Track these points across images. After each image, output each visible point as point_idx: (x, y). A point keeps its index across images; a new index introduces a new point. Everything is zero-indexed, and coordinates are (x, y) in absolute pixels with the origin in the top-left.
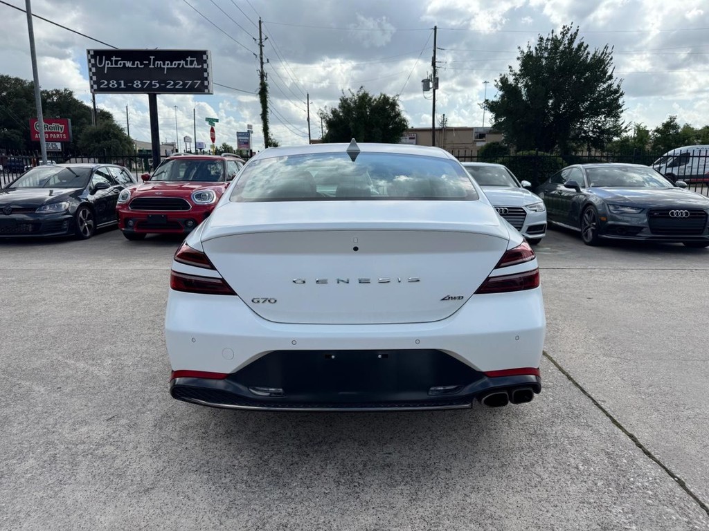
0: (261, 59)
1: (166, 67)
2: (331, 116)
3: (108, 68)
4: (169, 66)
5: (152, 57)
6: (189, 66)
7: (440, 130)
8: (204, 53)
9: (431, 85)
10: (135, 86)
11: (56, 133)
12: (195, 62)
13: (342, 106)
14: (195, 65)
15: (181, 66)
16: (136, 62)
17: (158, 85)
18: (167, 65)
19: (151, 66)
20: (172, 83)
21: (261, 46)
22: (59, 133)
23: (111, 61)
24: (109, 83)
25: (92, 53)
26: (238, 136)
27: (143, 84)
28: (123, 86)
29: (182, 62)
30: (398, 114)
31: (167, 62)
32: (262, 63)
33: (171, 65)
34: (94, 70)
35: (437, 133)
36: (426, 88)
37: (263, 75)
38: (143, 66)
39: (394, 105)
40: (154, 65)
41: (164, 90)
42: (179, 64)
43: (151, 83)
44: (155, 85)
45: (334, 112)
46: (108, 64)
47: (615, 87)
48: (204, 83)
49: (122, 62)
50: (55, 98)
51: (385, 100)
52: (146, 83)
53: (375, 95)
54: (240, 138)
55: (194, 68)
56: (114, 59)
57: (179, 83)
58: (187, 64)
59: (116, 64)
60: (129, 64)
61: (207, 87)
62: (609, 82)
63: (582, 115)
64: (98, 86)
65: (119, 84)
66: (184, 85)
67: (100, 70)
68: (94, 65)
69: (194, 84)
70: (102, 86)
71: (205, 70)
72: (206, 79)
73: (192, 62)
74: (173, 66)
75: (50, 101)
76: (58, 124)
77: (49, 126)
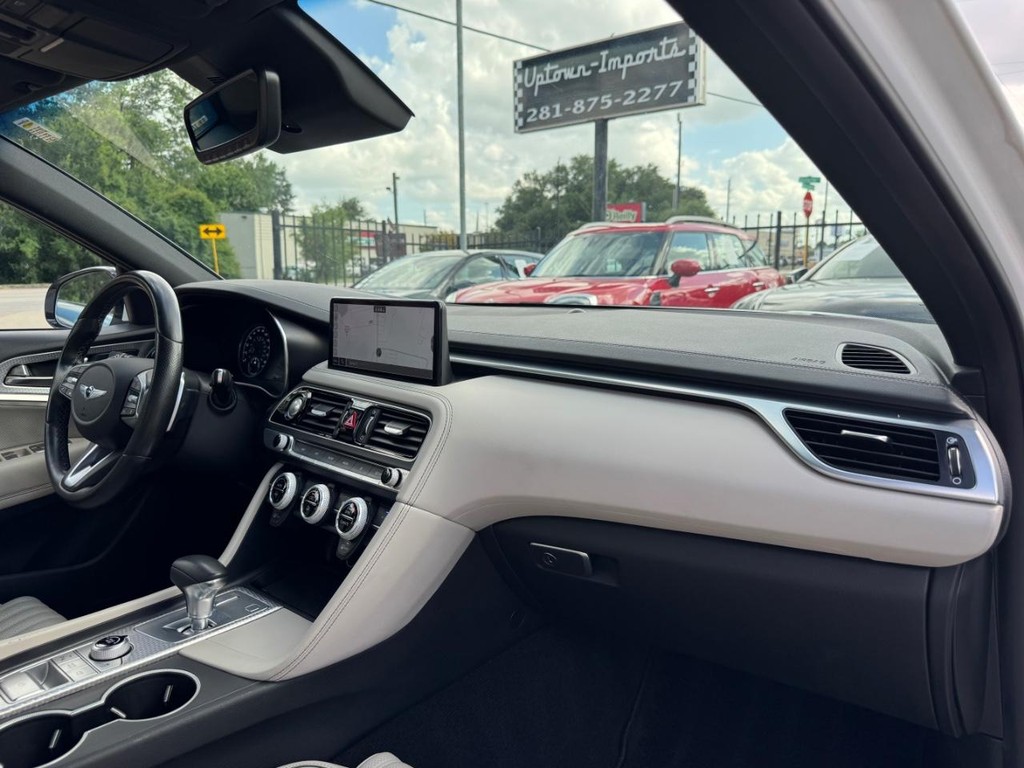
1: (625, 66)
3: (540, 86)
4: (631, 64)
5: (604, 53)
6: (664, 57)
10: (575, 111)
12: (675, 47)
14: (675, 53)
15: (649, 60)
16: (579, 68)
17: (610, 103)
18: (627, 62)
19: (602, 70)
23: (544, 73)
24: (539, 112)
25: (519, 66)
27: (587, 105)
28: (558, 114)
29: (653, 51)
31: (626, 58)
33: (634, 60)
34: (520, 93)
38: (589, 73)
40: (606, 65)
41: (620, 110)
42: (647, 56)
43: (600, 100)
44: (606, 104)
46: (540, 79)
48: (687, 85)
49: (559, 72)
50: (636, 178)
52: (591, 102)
55: (673, 58)
56: (548, 68)
57: (644, 92)
58: (659, 54)
59: (551, 77)
60: (569, 74)
61: (691, 92)
64: (525, 121)
65: (553, 111)
66: (653, 94)
67: (529, 91)
68: (521, 86)
69: (670, 89)
70: (529, 120)
71: (692, 58)
72: (692, 75)
73: (669, 47)
74: (638, 62)
75: (628, 182)
76: (630, 211)
77: (620, 214)
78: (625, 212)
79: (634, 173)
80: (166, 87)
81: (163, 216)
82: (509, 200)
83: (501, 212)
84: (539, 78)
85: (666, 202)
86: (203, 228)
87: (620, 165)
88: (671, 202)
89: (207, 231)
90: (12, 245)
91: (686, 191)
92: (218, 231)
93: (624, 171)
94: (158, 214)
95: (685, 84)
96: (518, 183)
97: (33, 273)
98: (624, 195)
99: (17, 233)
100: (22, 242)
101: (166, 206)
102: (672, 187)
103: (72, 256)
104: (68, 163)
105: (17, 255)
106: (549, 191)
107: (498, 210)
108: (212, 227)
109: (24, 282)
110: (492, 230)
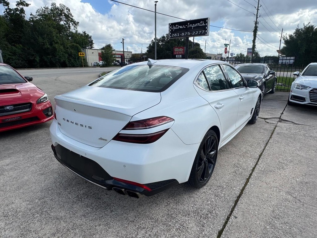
0: (257, 16)
1: (193, 26)
2: (288, 38)
4: (194, 26)
5: (189, 23)
6: (201, 25)
8: (207, 19)
10: (182, 35)
11: (180, 52)
12: (203, 23)
13: (295, 33)
14: (203, 24)
16: (183, 26)
17: (189, 34)
19: (188, 27)
20: (197, 32)
21: (258, 10)
22: (181, 52)
23: (176, 27)
24: (174, 35)
25: (170, 24)
26: (248, 50)
27: (185, 34)
28: (178, 35)
29: (199, 24)
32: (257, 18)
34: (170, 30)
37: (256, 23)
38: (185, 27)
41: (191, 35)
42: (198, 25)
43: (187, 33)
45: (290, 36)
49: (179, 27)
50: (183, 40)
54: (249, 50)
55: (203, 26)
56: (176, 26)
58: (200, 25)
59: (177, 28)
60: (181, 27)
61: (206, 33)
64: (171, 36)
65: (177, 35)
66: (199, 32)
67: (172, 30)
68: (170, 29)
69: (202, 32)
70: (172, 36)
71: (207, 26)
72: (206, 29)
73: (202, 23)
74: (195, 26)
75: (181, 41)
76: (181, 49)
77: (179, 49)
80: (63, 14)
81: (69, 50)
82: (150, 45)
83: (148, 48)
84: (175, 28)
85: (190, 47)
86: (79, 53)
89: (80, 54)
90: (33, 58)
91: (195, 44)
92: (83, 54)
94: (68, 50)
95: (205, 31)
96: (153, 40)
97: (38, 65)
98: (180, 44)
99: (33, 55)
100: (35, 57)
101: (69, 47)
102: (192, 43)
103: (48, 61)
104: (46, 36)
105: (34, 61)
106: (161, 43)
107: (147, 48)
108: (81, 53)
109: (36, 68)
110: (146, 52)
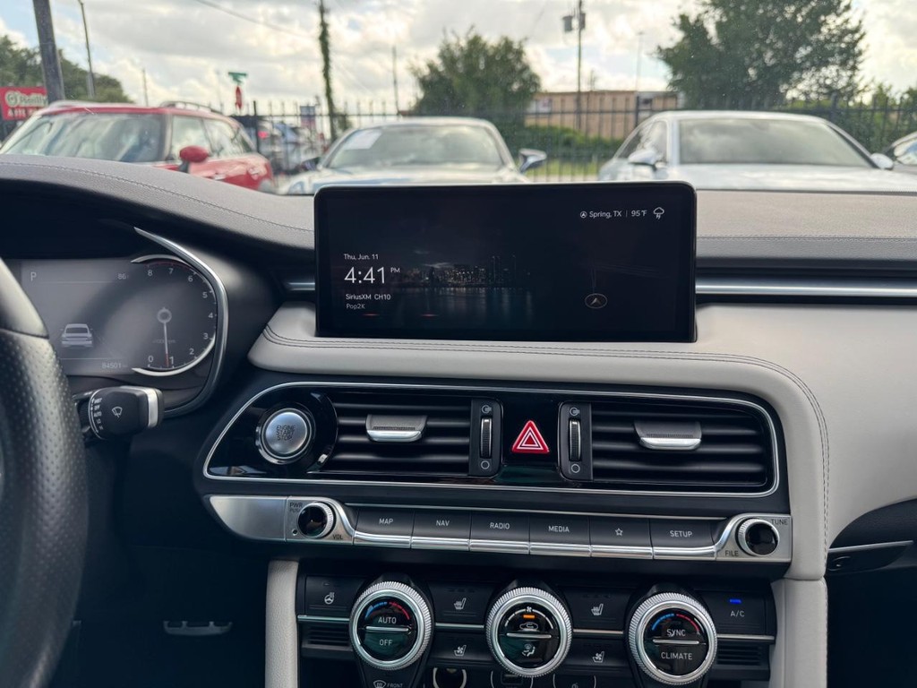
2: (426, 71)
7: (588, 94)
9: (575, 23)
11: (36, 108)
13: (442, 56)
30: (526, 68)
35: (584, 99)
36: (568, 28)
37: (322, 11)
39: (519, 53)
45: (431, 66)
47: (852, 25)
51: (507, 46)
53: (492, 39)
62: (846, 15)
63: (801, 68)
75: (29, 62)
76: (39, 95)
77: (27, 98)
78: (34, 96)
79: (35, 54)
85: (80, 89)
87: (15, 44)
88: (86, 89)
91: (100, 79)
93: (22, 51)
98: (28, 77)
102: (83, 72)
